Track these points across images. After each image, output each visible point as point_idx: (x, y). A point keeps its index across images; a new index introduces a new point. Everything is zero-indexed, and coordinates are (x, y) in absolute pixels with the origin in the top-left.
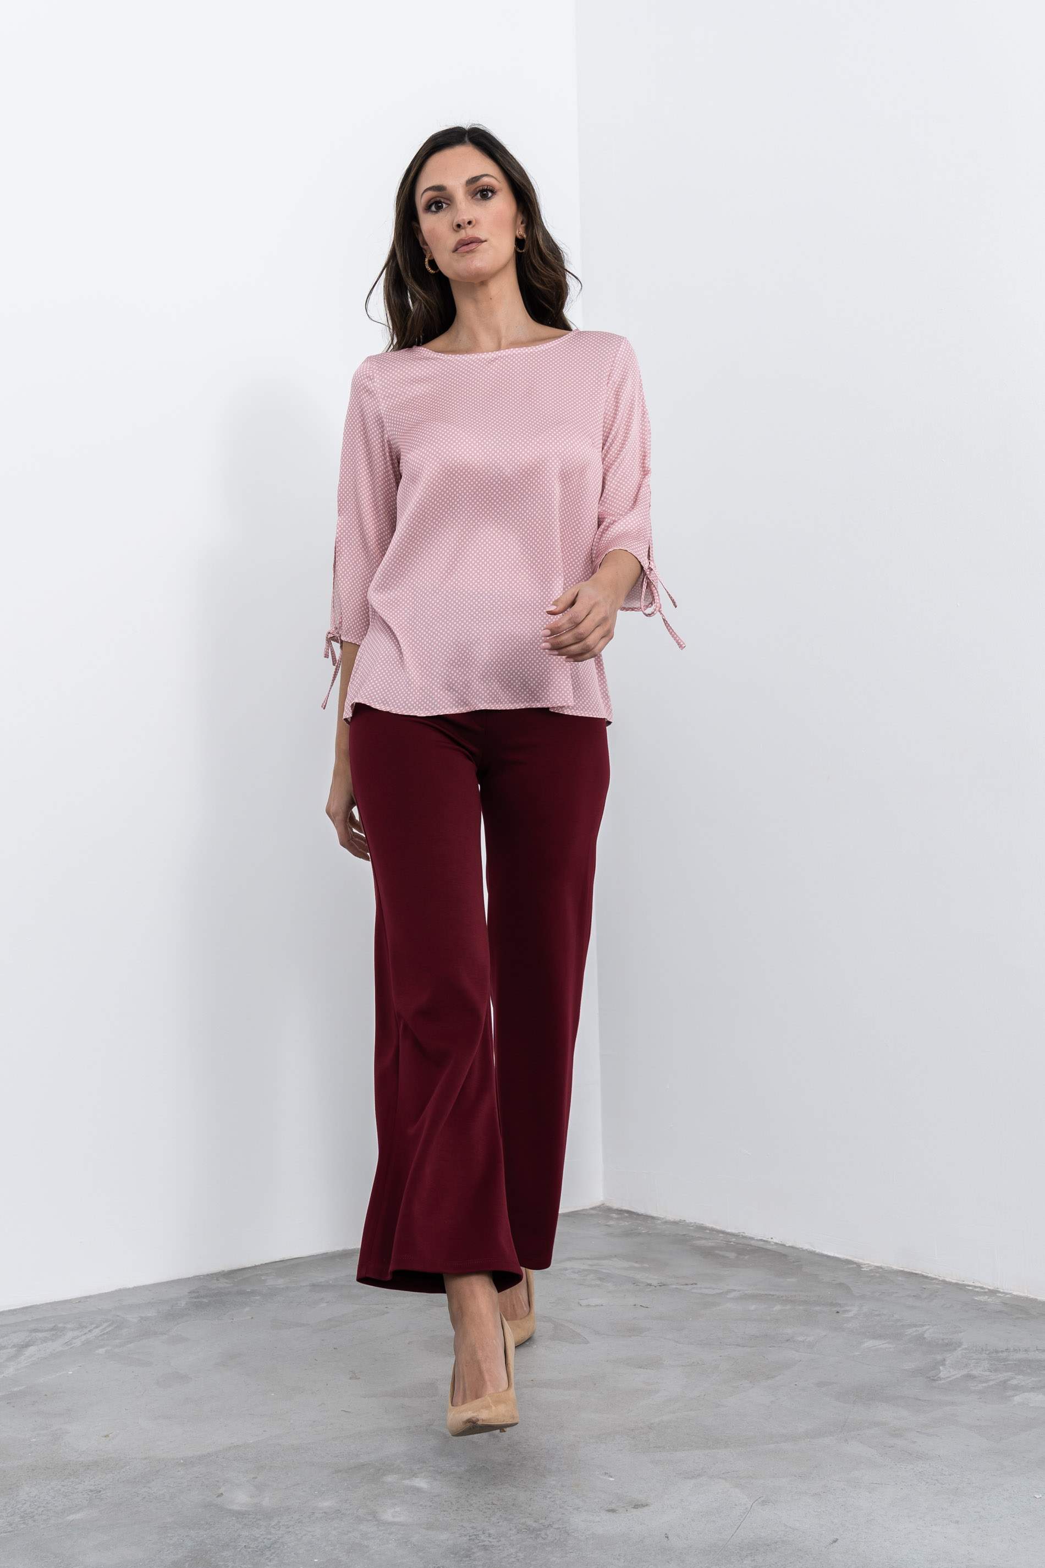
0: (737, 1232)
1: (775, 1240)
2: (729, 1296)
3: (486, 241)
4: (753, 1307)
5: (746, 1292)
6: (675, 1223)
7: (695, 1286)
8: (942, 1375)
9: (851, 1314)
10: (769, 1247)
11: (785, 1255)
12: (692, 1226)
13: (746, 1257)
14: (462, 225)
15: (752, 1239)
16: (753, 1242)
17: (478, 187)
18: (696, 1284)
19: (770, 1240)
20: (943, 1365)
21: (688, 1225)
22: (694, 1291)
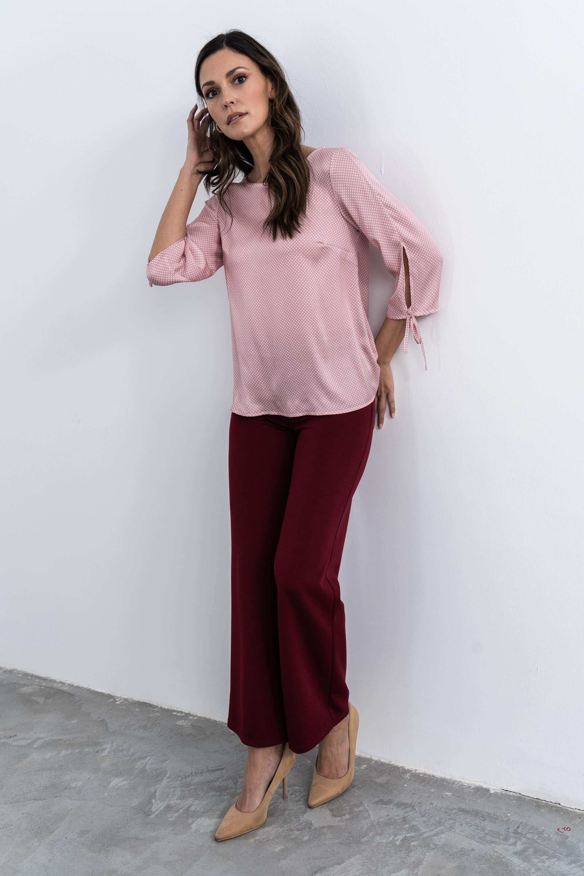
0: (46, 676)
1: (68, 682)
2: (35, 746)
3: (247, 113)
4: (48, 756)
5: (46, 739)
6: (11, 672)
7: (15, 738)
8: (153, 809)
9: (105, 753)
10: (65, 688)
11: (73, 695)
12: (21, 674)
13: (50, 701)
14: (227, 105)
15: (54, 681)
16: (55, 685)
17: (234, 77)
18: (16, 736)
19: (65, 682)
20: (155, 797)
21: (18, 672)
22: (14, 743)
